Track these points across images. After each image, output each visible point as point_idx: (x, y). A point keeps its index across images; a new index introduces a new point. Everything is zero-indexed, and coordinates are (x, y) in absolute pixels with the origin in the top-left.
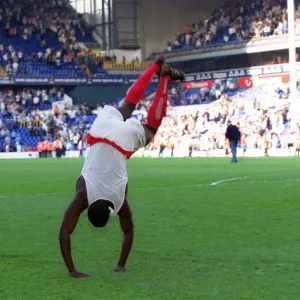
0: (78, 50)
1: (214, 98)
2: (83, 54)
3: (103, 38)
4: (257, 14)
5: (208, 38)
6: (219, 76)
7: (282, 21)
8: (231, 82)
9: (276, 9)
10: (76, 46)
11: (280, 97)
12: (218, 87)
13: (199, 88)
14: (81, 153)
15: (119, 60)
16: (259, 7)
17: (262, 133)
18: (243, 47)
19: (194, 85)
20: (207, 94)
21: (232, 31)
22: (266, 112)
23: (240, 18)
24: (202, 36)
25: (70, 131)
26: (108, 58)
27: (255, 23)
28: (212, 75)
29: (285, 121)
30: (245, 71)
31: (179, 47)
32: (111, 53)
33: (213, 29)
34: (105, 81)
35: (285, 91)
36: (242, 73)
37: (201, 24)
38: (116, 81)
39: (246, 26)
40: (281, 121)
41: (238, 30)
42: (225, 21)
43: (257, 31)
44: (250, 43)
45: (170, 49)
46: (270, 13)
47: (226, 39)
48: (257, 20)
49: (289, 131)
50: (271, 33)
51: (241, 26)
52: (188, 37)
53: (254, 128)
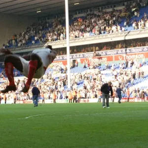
4: (50, 29)
5: (24, 42)
9: (60, 27)
11: (62, 73)
16: (51, 26)
17: (52, 91)
18: (42, 46)
21: (36, 38)
22: (54, 80)
23: (40, 32)
24: (21, 41)
27: (49, 34)
29: (64, 85)
31: (9, 47)
33: (27, 37)
35: (64, 69)
37: (20, 35)
39: (44, 36)
40: (62, 85)
41: (40, 38)
42: (32, 33)
43: (50, 38)
44: (46, 44)
45: (4, 47)
46: (57, 29)
47: (33, 42)
48: (50, 32)
49: (67, 90)
50: (57, 39)
51: (41, 35)
52: (13, 41)
53: (48, 88)
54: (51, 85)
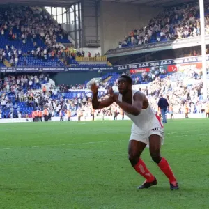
0: (59, 49)
1: (151, 80)
2: (62, 51)
3: (75, 40)
4: (179, 22)
5: (146, 39)
6: (154, 64)
7: (196, 27)
8: (162, 68)
9: (192, 19)
10: (57, 46)
11: (196, 79)
12: (153, 72)
13: (141, 73)
14: (61, 118)
15: (86, 55)
16: (181, 18)
17: (184, 103)
18: (170, 45)
19: (137, 71)
20: (146, 77)
21: (162, 34)
22: (186, 88)
23: (167, 25)
24: (142, 38)
25: (54, 104)
26: (79, 54)
27: (178, 29)
28: (149, 64)
29: (199, 94)
30: (172, 61)
31: (126, 45)
32: (80, 50)
33: (150, 33)
34: (77, 69)
35: (199, 74)
36: (170, 62)
37: (141, 30)
38: (84, 69)
39: (172, 31)
40: (197, 94)
41: (167, 33)
42: (157, 27)
43: (179, 34)
44: (175, 42)
45: (120, 47)
46: (188, 22)
47: (158, 39)
48: (179, 26)
49: (202, 101)
50: (189, 35)
51: (168, 30)
52: (133, 38)
53: (178, 99)
54: (181, 95)
